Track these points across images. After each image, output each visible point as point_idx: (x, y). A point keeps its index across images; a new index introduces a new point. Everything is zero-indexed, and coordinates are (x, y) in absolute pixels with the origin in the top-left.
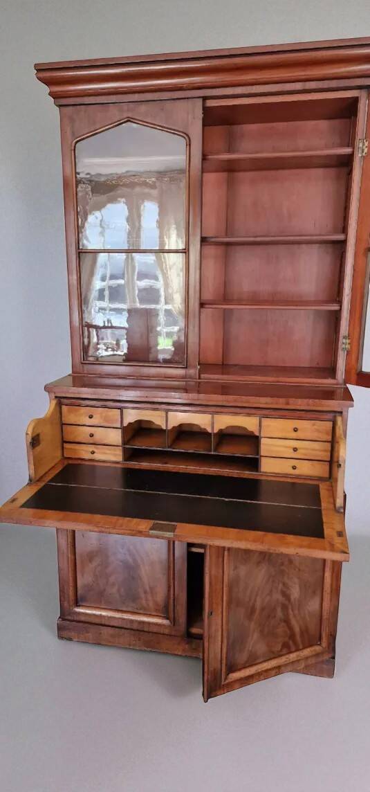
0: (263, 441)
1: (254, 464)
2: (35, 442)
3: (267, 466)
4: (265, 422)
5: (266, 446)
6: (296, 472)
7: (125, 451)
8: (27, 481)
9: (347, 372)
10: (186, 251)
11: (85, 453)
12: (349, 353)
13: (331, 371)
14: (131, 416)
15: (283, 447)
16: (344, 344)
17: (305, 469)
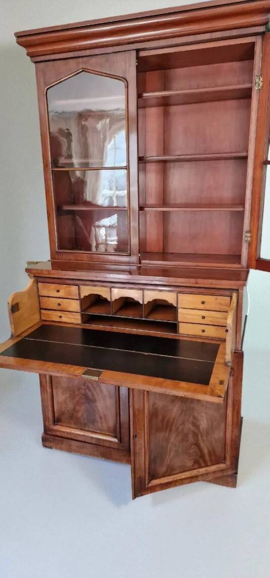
0: (180, 310)
1: (174, 327)
2: (14, 308)
3: (183, 329)
4: (181, 296)
5: (182, 314)
6: (204, 334)
7: (82, 315)
8: (9, 336)
9: (249, 259)
10: (127, 168)
11: (55, 316)
12: (250, 244)
13: (237, 258)
14: (86, 291)
15: (196, 316)
16: (246, 237)
17: (211, 332)
